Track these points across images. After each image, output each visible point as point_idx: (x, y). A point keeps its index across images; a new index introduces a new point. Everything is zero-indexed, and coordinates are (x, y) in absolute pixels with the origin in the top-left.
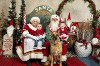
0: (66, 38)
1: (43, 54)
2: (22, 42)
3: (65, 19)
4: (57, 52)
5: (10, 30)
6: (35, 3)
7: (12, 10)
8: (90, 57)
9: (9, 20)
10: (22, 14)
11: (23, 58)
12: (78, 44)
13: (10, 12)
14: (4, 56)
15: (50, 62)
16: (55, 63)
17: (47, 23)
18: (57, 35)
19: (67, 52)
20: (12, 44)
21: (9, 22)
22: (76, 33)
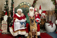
0: (39, 21)
1: (26, 32)
2: (12, 24)
3: (38, 9)
4: (34, 30)
5: (6, 18)
6: (19, 1)
7: (6, 6)
8: (55, 32)
9: (5, 11)
10: (12, 8)
11: (14, 34)
12: (47, 24)
13: (5, 7)
14: (3, 33)
15: (30, 36)
16: (33, 37)
17: (27, 12)
18: (33, 19)
19: (40, 30)
20: (7, 26)
21: (5, 13)
22: (45, 17)
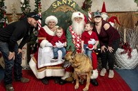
7: (24, 6)
17: (69, 22)
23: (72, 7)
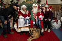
23: (33, 2)
